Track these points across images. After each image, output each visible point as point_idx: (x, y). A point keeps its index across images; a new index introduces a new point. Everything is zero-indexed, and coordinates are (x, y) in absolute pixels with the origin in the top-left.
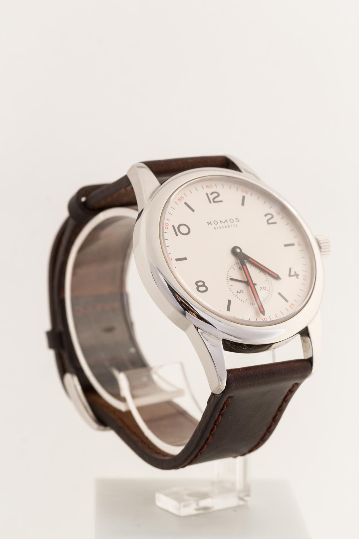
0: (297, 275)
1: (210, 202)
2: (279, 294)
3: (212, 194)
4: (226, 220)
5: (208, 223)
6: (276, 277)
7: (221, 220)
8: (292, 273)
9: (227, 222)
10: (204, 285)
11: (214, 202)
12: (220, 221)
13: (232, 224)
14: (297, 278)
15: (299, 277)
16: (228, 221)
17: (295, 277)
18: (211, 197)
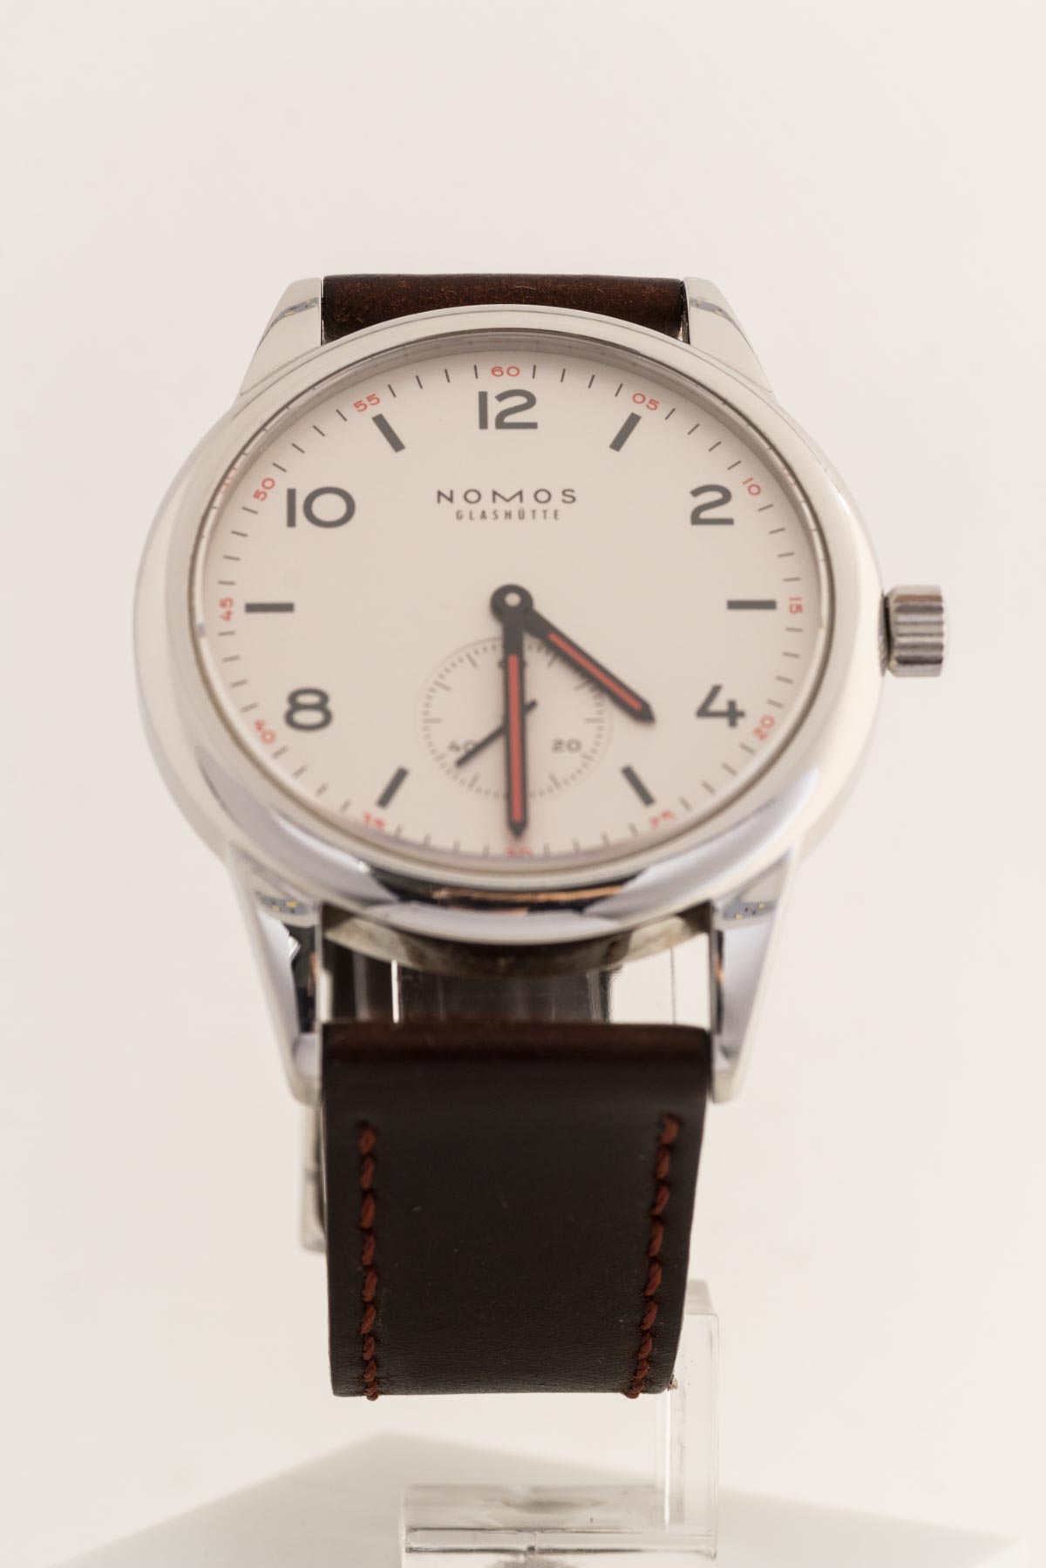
0: (733, 714)
1: (483, 424)
2: (629, 773)
3: (501, 397)
4: (520, 493)
5: (440, 494)
6: (641, 712)
7: (499, 491)
8: (720, 704)
9: (521, 500)
10: (322, 704)
11: (501, 424)
12: (495, 493)
13: (540, 508)
14: (733, 723)
15: (740, 721)
16: (528, 496)
17: (724, 722)
18: (494, 408)
